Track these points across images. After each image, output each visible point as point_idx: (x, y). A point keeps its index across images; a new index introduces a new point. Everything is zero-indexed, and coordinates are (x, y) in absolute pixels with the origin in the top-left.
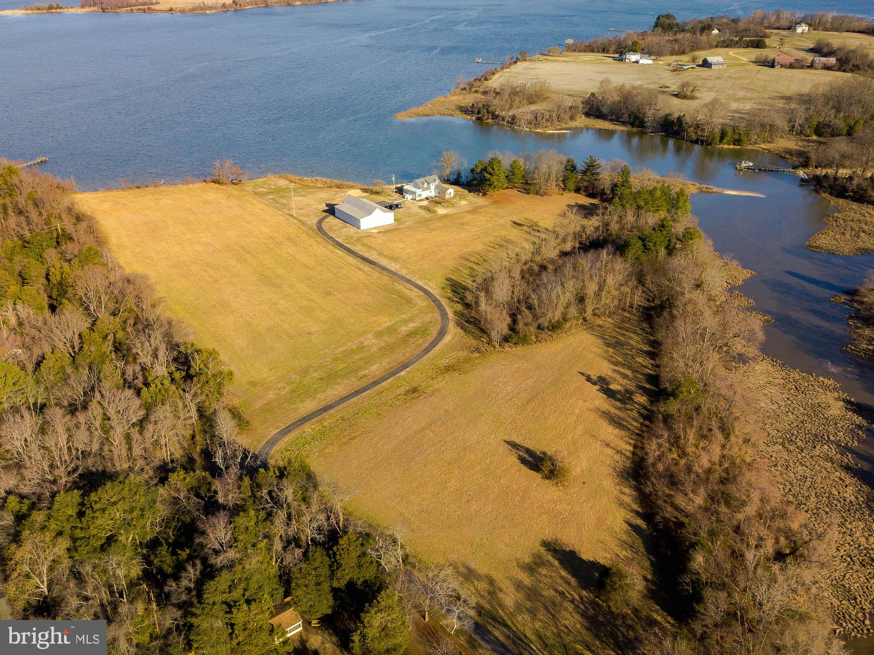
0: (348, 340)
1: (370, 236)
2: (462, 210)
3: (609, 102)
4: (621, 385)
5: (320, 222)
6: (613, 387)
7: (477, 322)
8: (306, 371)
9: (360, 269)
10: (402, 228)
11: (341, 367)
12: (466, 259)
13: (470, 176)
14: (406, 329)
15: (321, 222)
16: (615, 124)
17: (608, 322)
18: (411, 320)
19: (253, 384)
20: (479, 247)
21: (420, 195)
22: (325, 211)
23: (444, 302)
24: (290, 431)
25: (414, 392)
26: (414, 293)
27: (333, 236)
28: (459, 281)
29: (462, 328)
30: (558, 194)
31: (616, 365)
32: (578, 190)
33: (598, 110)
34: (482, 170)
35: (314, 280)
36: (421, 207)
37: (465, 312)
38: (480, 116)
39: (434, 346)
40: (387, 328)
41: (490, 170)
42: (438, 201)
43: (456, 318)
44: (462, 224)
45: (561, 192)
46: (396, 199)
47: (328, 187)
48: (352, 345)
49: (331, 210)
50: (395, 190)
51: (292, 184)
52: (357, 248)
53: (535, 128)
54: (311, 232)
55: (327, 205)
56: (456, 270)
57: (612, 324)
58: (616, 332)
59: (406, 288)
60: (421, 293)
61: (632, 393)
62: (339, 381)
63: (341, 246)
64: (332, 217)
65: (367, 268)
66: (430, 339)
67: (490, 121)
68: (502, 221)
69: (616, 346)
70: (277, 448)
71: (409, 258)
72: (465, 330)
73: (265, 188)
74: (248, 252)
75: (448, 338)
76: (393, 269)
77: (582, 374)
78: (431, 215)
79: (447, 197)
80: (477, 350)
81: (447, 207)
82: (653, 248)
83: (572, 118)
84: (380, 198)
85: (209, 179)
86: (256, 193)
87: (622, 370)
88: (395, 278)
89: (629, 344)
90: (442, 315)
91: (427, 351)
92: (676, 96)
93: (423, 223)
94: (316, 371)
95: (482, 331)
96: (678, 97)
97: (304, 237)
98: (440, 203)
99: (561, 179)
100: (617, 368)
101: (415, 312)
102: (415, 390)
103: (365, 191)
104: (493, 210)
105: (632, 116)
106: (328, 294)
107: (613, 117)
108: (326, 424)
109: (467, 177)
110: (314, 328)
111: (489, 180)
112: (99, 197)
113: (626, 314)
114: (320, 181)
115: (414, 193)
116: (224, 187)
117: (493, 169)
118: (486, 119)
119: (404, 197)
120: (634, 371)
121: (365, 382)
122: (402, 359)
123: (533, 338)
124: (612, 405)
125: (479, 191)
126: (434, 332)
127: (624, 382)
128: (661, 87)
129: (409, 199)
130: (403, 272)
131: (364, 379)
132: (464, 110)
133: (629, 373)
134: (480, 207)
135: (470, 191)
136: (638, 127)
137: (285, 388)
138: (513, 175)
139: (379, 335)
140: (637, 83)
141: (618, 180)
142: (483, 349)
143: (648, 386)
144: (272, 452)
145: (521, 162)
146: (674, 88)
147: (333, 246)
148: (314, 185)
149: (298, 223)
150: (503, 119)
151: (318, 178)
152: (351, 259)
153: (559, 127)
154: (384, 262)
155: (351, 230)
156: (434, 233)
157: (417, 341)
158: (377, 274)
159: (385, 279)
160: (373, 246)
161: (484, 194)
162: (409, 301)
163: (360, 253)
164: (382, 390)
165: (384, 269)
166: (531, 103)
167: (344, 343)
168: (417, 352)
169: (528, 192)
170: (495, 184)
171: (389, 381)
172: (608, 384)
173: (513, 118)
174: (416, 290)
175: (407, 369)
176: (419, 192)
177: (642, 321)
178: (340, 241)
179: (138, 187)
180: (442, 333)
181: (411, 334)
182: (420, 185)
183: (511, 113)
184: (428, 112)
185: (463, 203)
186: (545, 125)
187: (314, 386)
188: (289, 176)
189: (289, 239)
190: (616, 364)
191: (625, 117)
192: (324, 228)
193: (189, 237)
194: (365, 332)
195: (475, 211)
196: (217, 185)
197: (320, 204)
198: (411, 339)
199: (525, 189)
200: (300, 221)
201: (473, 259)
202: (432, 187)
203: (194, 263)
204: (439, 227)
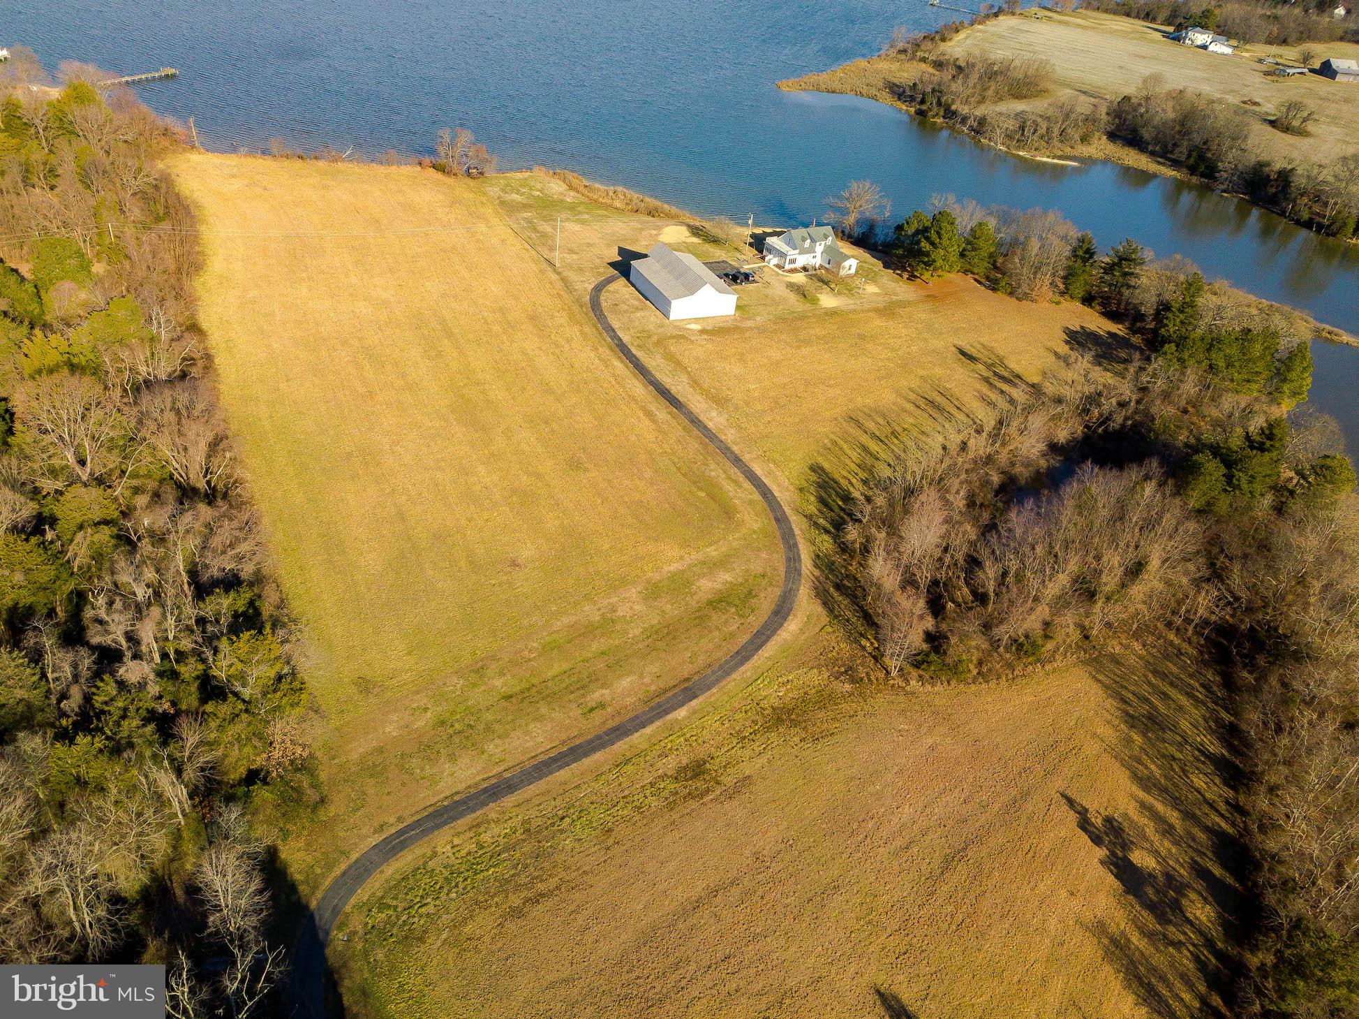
0: (587, 597)
1: (683, 337)
2: (866, 306)
3: (1157, 120)
4: (1155, 853)
5: (598, 289)
6: (1140, 858)
7: (859, 593)
8: (480, 671)
9: (649, 415)
10: (747, 329)
11: (556, 669)
12: (859, 424)
13: (891, 236)
14: (710, 585)
15: (600, 290)
16: (1159, 163)
17: (1134, 652)
18: (722, 563)
19: (365, 685)
20: (886, 397)
21: (792, 261)
22: (612, 265)
23: (798, 525)
24: (403, 846)
25: (696, 776)
26: (741, 494)
27: (616, 324)
28: (836, 476)
29: (825, 604)
30: (1051, 302)
31: (1147, 789)
32: (1088, 300)
33: (1134, 131)
34: (918, 232)
35: (555, 426)
36: (792, 286)
37: (838, 559)
38: (924, 107)
39: (760, 646)
40: (673, 577)
41: (934, 236)
42: (823, 278)
43: (817, 573)
44: (862, 337)
45: (1057, 298)
46: (747, 260)
47: (632, 210)
48: (591, 613)
49: (624, 265)
50: (749, 240)
51: (572, 193)
52: (654, 363)
53: (1018, 148)
54: (576, 308)
55: (622, 251)
56: (833, 448)
57: (1141, 658)
58: (1150, 683)
59: (729, 478)
60: (757, 496)
61: (1181, 889)
62: (544, 710)
63: (623, 350)
64: (623, 281)
65: (662, 412)
66: (756, 621)
67: (939, 120)
68: (938, 344)
69: (1147, 729)
70: (363, 894)
71: (747, 404)
72: (831, 611)
73: (522, 194)
74: (450, 335)
75: (792, 628)
76: (710, 425)
77: (1070, 802)
78: (808, 306)
79: (843, 273)
80: (849, 673)
81: (840, 293)
82: (1244, 486)
83: (1084, 139)
84: (719, 254)
85: (427, 160)
86: (503, 203)
87: (1160, 807)
88: (711, 447)
89: (1175, 728)
90: (789, 560)
91: (743, 655)
92: (1273, 123)
93: (789, 322)
94: (502, 674)
95: (868, 619)
96: (1274, 127)
97: (562, 319)
98: (826, 283)
99: (1062, 273)
100: (1149, 799)
101: (735, 544)
102: (697, 770)
103: (695, 231)
104: (923, 314)
105: (1194, 154)
106: (575, 465)
107: (1157, 148)
108: (486, 838)
109: (887, 235)
110: (527, 553)
111: (927, 254)
112: (228, 166)
113: (1172, 636)
114: (623, 195)
115: (782, 255)
116: (450, 181)
117: (939, 234)
118: (934, 117)
119: (763, 258)
120: (1188, 815)
121: (595, 724)
122: (686, 671)
123: (971, 666)
124: (1134, 921)
125: (904, 269)
126: (765, 604)
127: (1165, 846)
128: (1244, 102)
129: (771, 265)
130: (729, 436)
131: (597, 717)
132: (899, 92)
133: (1173, 817)
134: (903, 304)
135: (886, 266)
136: (1202, 175)
137: (426, 710)
138: (974, 249)
139: (653, 592)
140: (1206, 89)
141: (1173, 296)
142: (862, 672)
143: (1217, 871)
144: (348, 908)
145: (992, 223)
146: (1270, 108)
147: (611, 349)
148: (609, 201)
149: (559, 284)
150: (964, 120)
151: (620, 189)
152: (638, 387)
153: (1060, 153)
154: (697, 404)
155: (650, 317)
156: (806, 351)
157: (726, 623)
158: (679, 432)
159: (694, 445)
160: (686, 361)
161: (912, 277)
162: (728, 512)
163: (658, 376)
164: (628, 755)
165: (695, 421)
166: (1018, 97)
167: (576, 603)
168: (721, 655)
169: (993, 285)
170: (938, 264)
171: (648, 730)
172: (1126, 846)
173: (982, 121)
174: (747, 485)
175: (694, 703)
176: (792, 254)
177: (1206, 664)
178: (626, 338)
179: (300, 157)
180: (781, 612)
181: (719, 602)
182: (798, 242)
183: (979, 112)
184: (838, 86)
185: (871, 289)
186: (1036, 145)
187: (489, 716)
188: (570, 175)
189: (532, 318)
190: (1145, 783)
191: (1181, 153)
192: (604, 304)
193: (354, 280)
194: (624, 581)
195: (888, 310)
196: (439, 176)
197: (609, 245)
198: (715, 617)
199: (988, 278)
200: (563, 279)
201: (871, 426)
202: (819, 248)
203: (345, 343)
204: (818, 338)
